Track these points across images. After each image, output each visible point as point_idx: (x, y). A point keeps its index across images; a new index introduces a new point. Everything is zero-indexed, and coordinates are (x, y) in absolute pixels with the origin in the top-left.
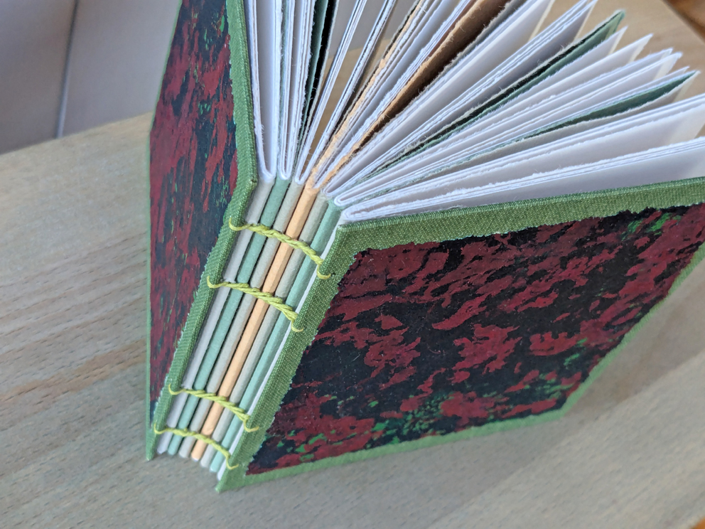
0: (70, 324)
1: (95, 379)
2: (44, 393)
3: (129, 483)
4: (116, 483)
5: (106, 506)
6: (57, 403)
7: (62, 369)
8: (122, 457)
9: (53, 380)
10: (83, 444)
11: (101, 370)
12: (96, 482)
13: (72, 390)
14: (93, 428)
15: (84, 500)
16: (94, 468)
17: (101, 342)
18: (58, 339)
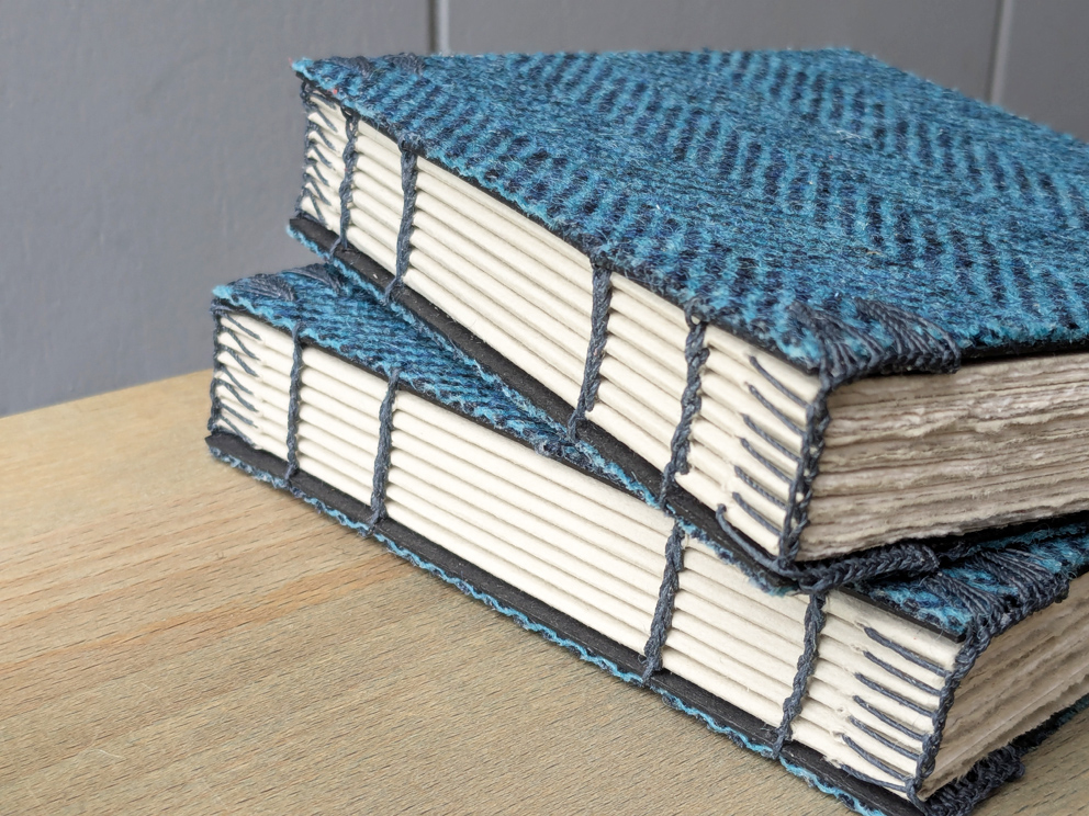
0: (256, 545)
1: (302, 604)
2: (200, 628)
3: (372, 729)
4: (344, 732)
5: (324, 764)
6: (227, 638)
7: (239, 597)
8: (357, 695)
9: (219, 611)
10: (276, 685)
11: (316, 592)
12: (304, 732)
13: (257, 620)
14: (297, 664)
15: (275, 759)
16: (298, 714)
17: (314, 560)
18: (231, 563)
